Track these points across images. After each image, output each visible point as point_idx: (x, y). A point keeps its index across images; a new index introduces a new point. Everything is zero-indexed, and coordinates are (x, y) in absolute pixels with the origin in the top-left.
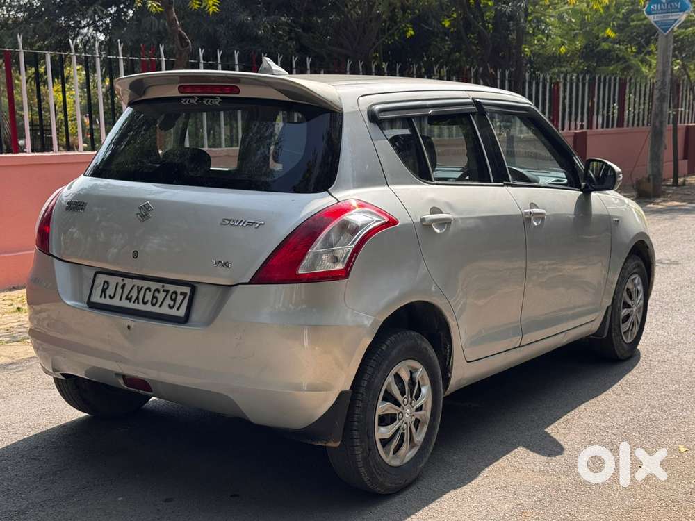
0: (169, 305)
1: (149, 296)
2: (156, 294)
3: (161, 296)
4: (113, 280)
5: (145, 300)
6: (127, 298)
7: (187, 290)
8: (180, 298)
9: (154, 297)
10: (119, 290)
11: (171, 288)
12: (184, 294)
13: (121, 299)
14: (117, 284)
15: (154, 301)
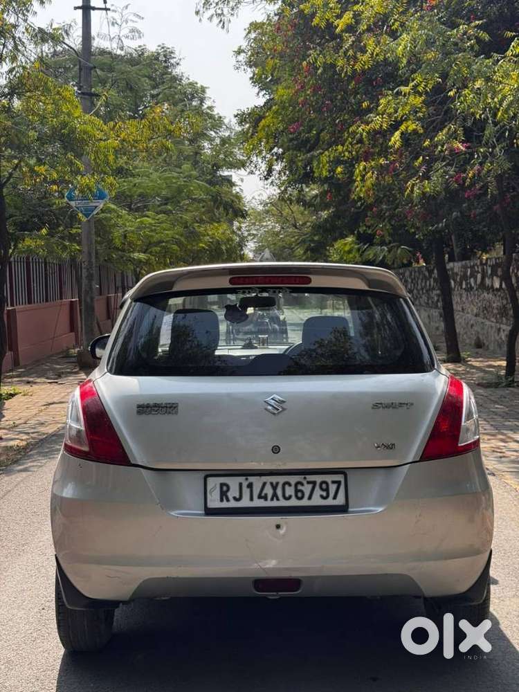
0: (322, 497)
1: (290, 491)
2: (300, 487)
3: (307, 489)
4: (233, 483)
5: (287, 495)
6: (260, 497)
7: (340, 478)
8: (333, 488)
9: (297, 491)
10: (246, 492)
11: (318, 479)
12: (339, 483)
13: (252, 499)
14: (241, 485)
15: (300, 495)
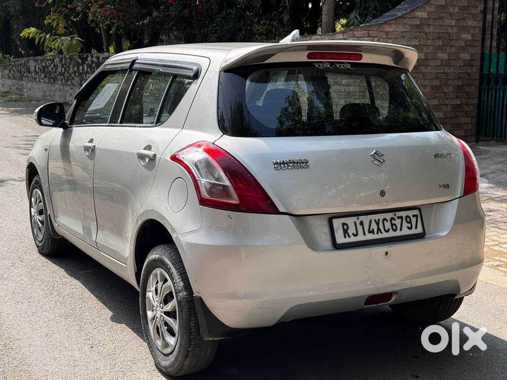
0: (408, 227)
1: (388, 225)
2: (393, 222)
3: (398, 222)
4: (350, 221)
5: (387, 229)
6: (370, 232)
7: (416, 212)
8: (414, 220)
9: (392, 225)
10: (360, 228)
11: (404, 214)
12: (416, 216)
13: (364, 234)
14: (355, 223)
15: (394, 227)
